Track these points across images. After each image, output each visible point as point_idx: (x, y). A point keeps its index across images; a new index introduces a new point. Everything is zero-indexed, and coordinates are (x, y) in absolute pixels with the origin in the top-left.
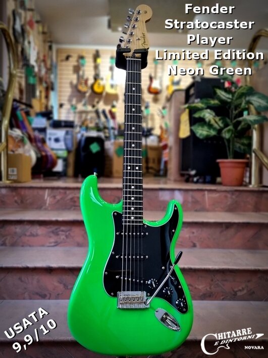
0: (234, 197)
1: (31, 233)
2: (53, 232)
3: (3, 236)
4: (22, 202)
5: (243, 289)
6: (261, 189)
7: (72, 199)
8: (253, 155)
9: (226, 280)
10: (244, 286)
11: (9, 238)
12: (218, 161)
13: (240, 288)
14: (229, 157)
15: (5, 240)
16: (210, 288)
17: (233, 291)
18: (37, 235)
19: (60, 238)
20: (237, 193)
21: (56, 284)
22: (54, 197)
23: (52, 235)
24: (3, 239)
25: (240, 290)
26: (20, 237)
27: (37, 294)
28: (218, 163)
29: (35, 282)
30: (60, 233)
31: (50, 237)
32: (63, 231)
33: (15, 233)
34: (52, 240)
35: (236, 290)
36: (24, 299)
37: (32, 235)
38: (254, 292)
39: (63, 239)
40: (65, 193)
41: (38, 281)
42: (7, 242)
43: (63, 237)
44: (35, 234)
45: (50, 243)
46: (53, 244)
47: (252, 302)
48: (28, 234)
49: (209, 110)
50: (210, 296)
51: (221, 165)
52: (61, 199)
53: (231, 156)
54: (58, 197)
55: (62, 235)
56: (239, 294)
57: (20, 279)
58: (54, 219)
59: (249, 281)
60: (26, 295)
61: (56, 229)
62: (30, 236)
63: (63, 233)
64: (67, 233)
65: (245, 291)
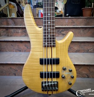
2: (24, 31)
5: (91, 49)
9: (85, 46)
15: (8, 34)
16: (79, 48)
18: (19, 33)
27: (18, 50)
33: (11, 32)
35: (88, 49)
36: (14, 52)
41: (18, 46)
46: (24, 36)
48: (16, 32)
50: (79, 51)
57: (12, 45)
60: (14, 50)
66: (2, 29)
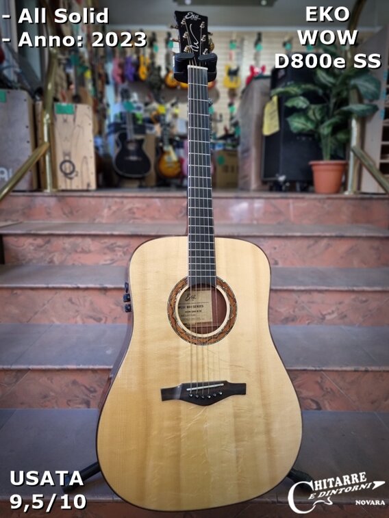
0: (326, 206)
1: (82, 249)
2: (108, 248)
3: (50, 253)
4: (71, 213)
5: (333, 312)
6: (359, 196)
7: (130, 210)
8: (352, 154)
9: (313, 302)
10: (334, 308)
11: (57, 254)
12: (312, 163)
13: (330, 311)
14: (325, 158)
15: (53, 257)
16: (294, 311)
17: (322, 314)
18: (89, 252)
19: (117, 255)
20: (330, 201)
21: (113, 307)
22: (110, 207)
23: (106, 251)
24: (50, 256)
25: (329, 314)
26: (70, 254)
27: (91, 317)
28: (311, 166)
29: (87, 304)
30: (117, 249)
31: (105, 254)
32: (119, 247)
33: (64, 249)
34: (108, 257)
35: (324, 313)
37: (83, 251)
38: (345, 316)
39: (121, 256)
40: (122, 203)
41: (92, 303)
42: (55, 259)
43: (121, 253)
44: (87, 250)
45: (106, 261)
46: (108, 262)
47: (343, 327)
48: (79, 250)
49: (302, 98)
50: (293, 320)
51: (314, 168)
52: (118, 209)
53: (329, 157)
54: (114, 208)
55: (120, 251)
56: (328, 317)
57: (70, 300)
58: (108, 233)
59: (340, 303)
60: (78, 319)
61: (112, 244)
62: (81, 252)
63: (120, 249)
64: (125, 250)
65: (335, 315)
66: (30, 240)
